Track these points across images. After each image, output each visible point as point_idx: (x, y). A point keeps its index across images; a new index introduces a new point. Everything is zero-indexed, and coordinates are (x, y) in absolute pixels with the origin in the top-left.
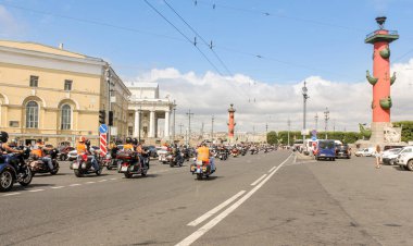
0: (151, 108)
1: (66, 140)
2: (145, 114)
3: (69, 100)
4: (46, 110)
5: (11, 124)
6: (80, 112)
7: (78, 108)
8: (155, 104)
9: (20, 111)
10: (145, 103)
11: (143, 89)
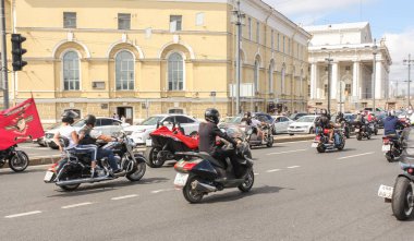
0: (354, 58)
1: (176, 106)
2: (346, 67)
3: (178, 45)
4: (142, 62)
5: (95, 85)
6: (196, 63)
7: (193, 57)
8: (360, 52)
9: (105, 67)
10: (346, 51)
11: (343, 31)
